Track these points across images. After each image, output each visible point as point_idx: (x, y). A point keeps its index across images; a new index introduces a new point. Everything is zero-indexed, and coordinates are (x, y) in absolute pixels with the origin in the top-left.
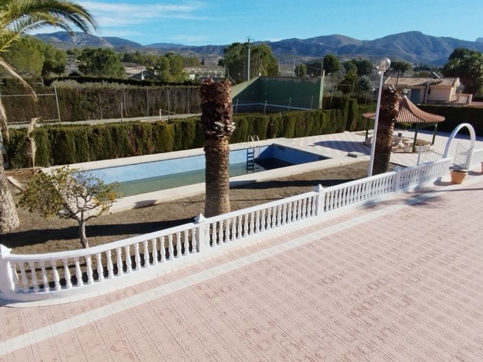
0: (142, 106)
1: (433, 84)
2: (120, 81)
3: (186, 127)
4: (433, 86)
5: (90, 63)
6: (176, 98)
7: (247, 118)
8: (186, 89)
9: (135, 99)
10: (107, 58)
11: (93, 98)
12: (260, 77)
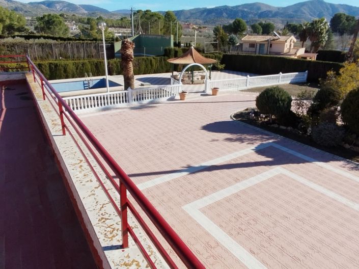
0: (49, 55)
1: (274, 40)
2: (53, 38)
3: (42, 67)
4: (272, 42)
5: (42, 25)
6: (75, 49)
7: (89, 62)
8: (83, 43)
9: (44, 50)
10: (54, 22)
11: (11, 49)
12: (140, 35)
